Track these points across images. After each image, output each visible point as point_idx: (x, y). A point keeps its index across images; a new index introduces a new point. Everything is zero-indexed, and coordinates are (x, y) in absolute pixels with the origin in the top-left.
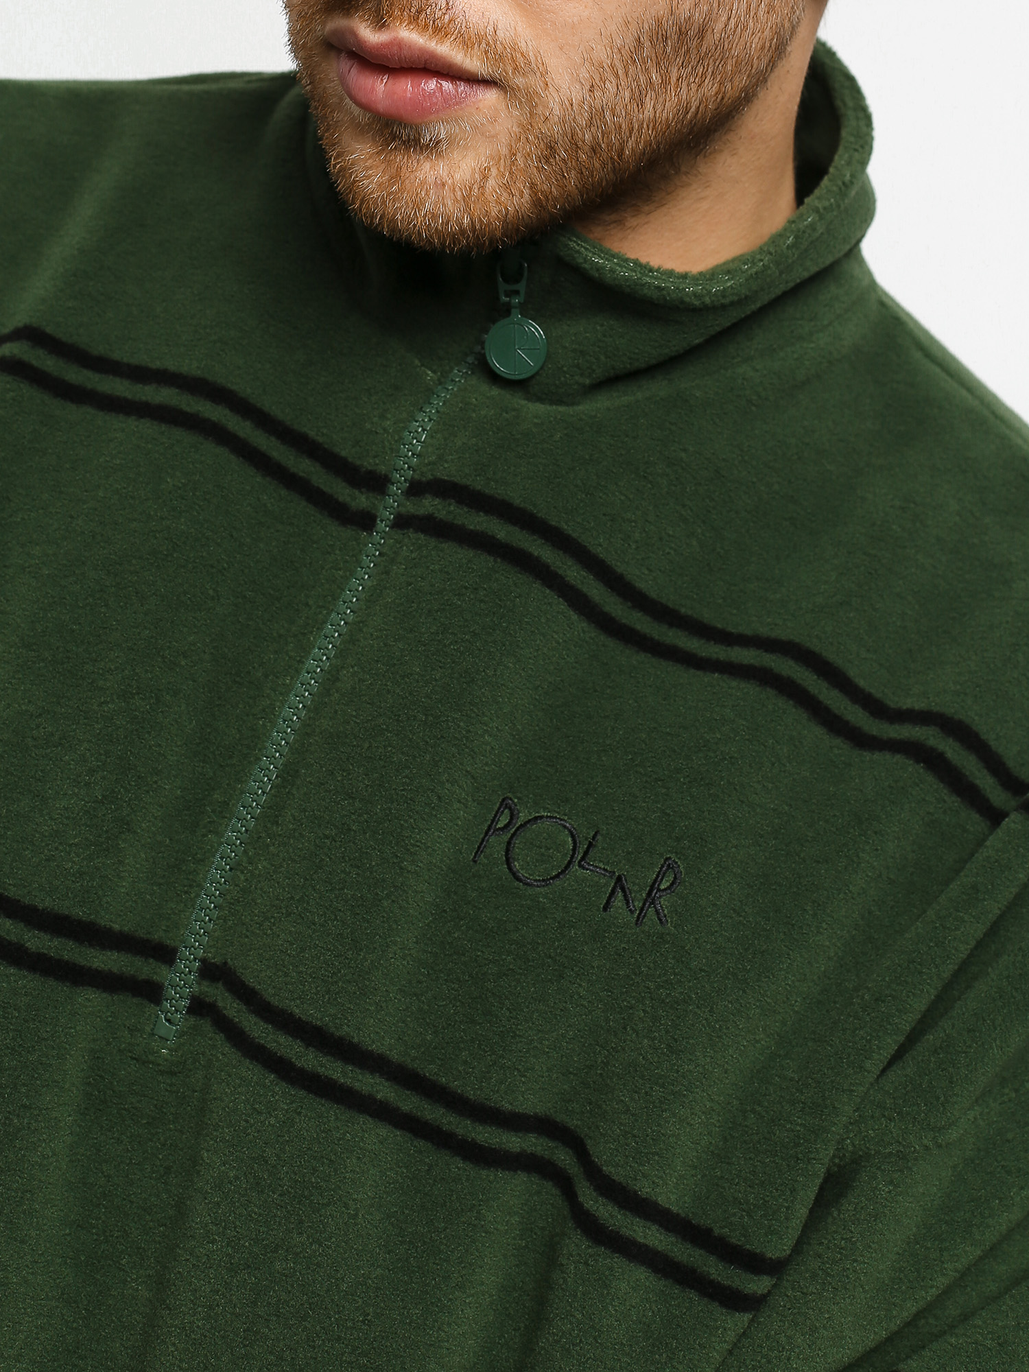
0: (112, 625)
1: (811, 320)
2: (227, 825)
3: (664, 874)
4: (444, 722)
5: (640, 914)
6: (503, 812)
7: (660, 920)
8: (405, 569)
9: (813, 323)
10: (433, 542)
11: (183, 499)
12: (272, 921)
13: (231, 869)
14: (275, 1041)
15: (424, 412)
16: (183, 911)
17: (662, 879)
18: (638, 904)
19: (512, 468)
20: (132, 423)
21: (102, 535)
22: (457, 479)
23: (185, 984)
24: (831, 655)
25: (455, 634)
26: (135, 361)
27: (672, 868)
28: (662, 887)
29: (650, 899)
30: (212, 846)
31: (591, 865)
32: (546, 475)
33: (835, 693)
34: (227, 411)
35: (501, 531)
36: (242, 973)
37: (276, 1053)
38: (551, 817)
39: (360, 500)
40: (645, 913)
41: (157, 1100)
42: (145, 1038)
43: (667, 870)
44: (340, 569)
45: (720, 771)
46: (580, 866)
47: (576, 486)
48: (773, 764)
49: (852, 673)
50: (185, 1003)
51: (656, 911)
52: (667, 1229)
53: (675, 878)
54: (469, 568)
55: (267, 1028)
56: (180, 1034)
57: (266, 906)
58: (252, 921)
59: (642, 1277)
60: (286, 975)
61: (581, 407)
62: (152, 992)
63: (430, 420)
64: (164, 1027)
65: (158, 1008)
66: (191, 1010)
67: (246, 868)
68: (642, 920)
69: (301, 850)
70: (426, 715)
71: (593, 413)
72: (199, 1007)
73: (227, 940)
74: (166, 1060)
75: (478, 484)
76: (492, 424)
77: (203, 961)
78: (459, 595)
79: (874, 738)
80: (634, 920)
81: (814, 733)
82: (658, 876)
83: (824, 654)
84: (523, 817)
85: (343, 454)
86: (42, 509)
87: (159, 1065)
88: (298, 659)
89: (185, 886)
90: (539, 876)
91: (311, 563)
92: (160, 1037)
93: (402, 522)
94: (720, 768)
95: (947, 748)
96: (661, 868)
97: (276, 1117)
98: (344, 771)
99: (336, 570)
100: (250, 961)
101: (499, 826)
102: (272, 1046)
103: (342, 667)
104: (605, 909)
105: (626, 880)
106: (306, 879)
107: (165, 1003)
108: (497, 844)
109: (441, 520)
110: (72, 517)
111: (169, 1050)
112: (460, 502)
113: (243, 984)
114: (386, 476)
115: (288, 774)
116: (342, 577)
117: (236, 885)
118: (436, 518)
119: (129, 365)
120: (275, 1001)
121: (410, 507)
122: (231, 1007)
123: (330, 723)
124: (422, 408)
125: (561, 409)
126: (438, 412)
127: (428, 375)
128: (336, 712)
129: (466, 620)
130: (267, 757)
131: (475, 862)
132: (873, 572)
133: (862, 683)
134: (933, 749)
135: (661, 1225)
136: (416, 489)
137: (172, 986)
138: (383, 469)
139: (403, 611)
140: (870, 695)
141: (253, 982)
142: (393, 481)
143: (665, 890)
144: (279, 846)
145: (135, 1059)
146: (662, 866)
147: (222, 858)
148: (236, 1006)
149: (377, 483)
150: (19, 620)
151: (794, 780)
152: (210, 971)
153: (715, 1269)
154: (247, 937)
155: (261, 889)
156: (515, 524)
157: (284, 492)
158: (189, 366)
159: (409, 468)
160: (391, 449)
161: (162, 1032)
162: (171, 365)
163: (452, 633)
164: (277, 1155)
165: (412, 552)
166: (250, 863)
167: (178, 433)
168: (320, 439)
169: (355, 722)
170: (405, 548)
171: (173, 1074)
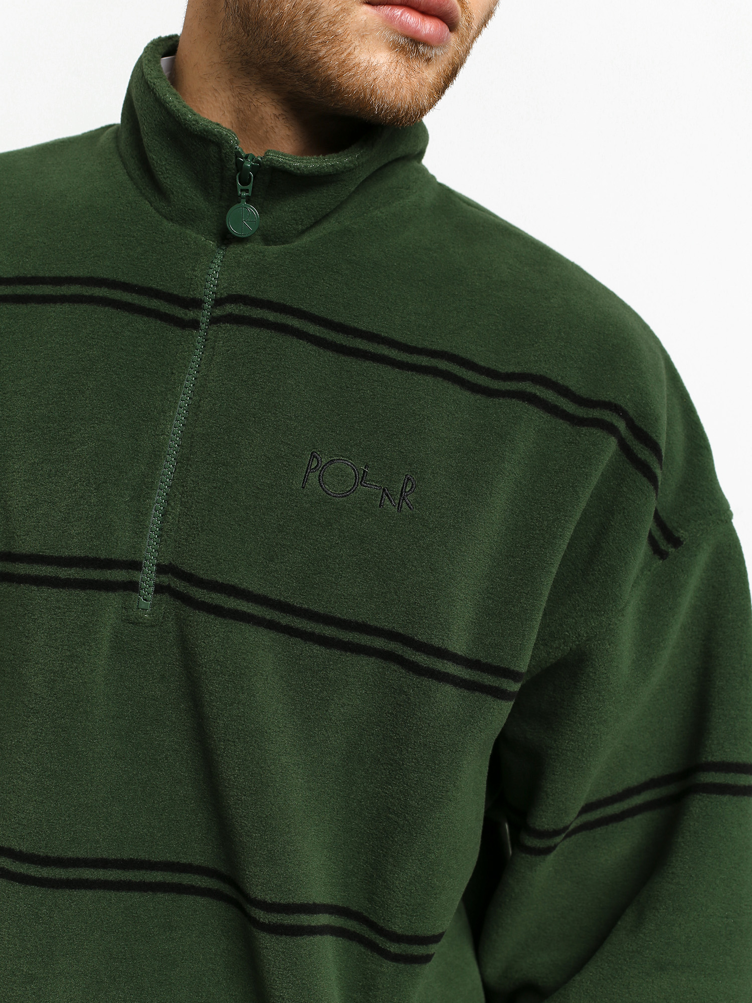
0: (69, 410)
1: (407, 189)
2: (155, 493)
3: (407, 483)
4: (263, 419)
5: (398, 506)
6: (313, 460)
7: (410, 508)
8: (223, 343)
9: (408, 191)
10: (235, 327)
11: (93, 339)
12: (193, 536)
13: (162, 515)
14: (210, 597)
15: (214, 263)
16: (142, 542)
17: (406, 487)
18: (397, 501)
19: (268, 283)
20: (58, 307)
21: (55, 366)
22: (241, 293)
23: (150, 579)
24: (462, 354)
25: (260, 374)
26: (52, 275)
27: (410, 480)
28: (407, 490)
29: (402, 498)
30: (150, 506)
31: (368, 484)
32: (287, 282)
33: (470, 373)
34: (106, 289)
35: (271, 316)
36: (182, 567)
37: (212, 604)
38: (339, 459)
39: (191, 314)
40: (401, 506)
41: (148, 642)
42: (134, 611)
43: (408, 481)
44: (186, 352)
45: (424, 425)
46: (361, 485)
47: (303, 285)
48: (448, 416)
49: (476, 360)
50: (152, 589)
51: (407, 503)
52: (457, 664)
53: (413, 485)
54: (259, 338)
55: (204, 592)
56: (153, 605)
57: (187, 529)
58: (181, 538)
59: (449, 689)
60: (209, 562)
61: (296, 243)
62: (132, 587)
63: (219, 266)
64: (144, 604)
65: (138, 595)
66: (156, 592)
67: (171, 512)
68: (401, 509)
69: (201, 496)
70: (254, 418)
71: (304, 245)
72: (159, 589)
73: (169, 551)
74: (148, 620)
75: (253, 294)
76: (252, 262)
77: (158, 565)
78: (257, 353)
79: (497, 390)
80: (396, 510)
81: (466, 396)
82: (403, 485)
83: (460, 355)
84: (324, 461)
85: (175, 293)
86: (19, 361)
87: (145, 623)
88: (174, 401)
89: (140, 528)
90: (340, 491)
91: (170, 352)
92: (142, 609)
93: (214, 321)
94: (423, 424)
95: (537, 391)
96: (404, 481)
97: (219, 636)
98: (216, 452)
99: (185, 352)
100: (184, 559)
101: (312, 467)
102: (209, 601)
103: (200, 400)
104: (380, 506)
105: (388, 490)
106: (209, 511)
107: (141, 591)
108: (313, 477)
109: (237, 315)
110: (36, 361)
111: (148, 614)
112: (245, 304)
113: (183, 572)
114: (201, 300)
115: (183, 461)
116: (188, 356)
117: (168, 522)
118: (234, 314)
119: (49, 278)
120: (205, 577)
121: (218, 312)
122: (180, 585)
123: (201, 429)
124: (212, 261)
125: (287, 246)
126: (221, 261)
127: (211, 244)
128: (203, 423)
129: (264, 366)
130: (169, 455)
131: (303, 488)
132: (473, 307)
133: (482, 364)
134: (530, 393)
135: (454, 662)
136: (219, 302)
137: (143, 582)
138: (198, 296)
139: (229, 365)
140: (489, 369)
141: (189, 570)
142: (205, 302)
143: (409, 491)
144: (187, 497)
145: (131, 623)
146: (405, 480)
147: (156, 511)
148: (182, 584)
149: (197, 304)
150: (20, 419)
151: (461, 421)
152: (161, 569)
153: (488, 680)
154: (180, 547)
155: (182, 521)
156: (276, 312)
157: (146, 319)
158: (82, 273)
159: (213, 293)
160: (201, 285)
161: (143, 606)
162: (73, 273)
163: (258, 373)
164: (223, 656)
165: (224, 334)
166: (173, 509)
167: (83, 307)
168: (160, 288)
169: (216, 426)
170: (220, 333)
171: (152, 626)
